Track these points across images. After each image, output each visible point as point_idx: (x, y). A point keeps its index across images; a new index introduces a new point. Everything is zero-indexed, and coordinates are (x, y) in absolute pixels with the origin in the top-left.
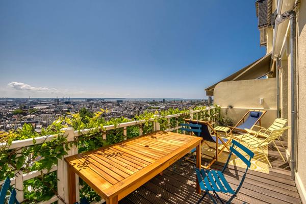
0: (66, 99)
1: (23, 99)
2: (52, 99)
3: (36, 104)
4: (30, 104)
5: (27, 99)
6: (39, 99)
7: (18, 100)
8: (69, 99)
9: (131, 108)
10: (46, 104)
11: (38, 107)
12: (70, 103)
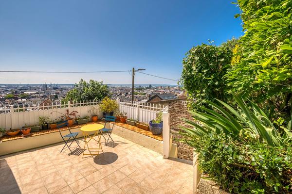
0: (54, 85)
1: (14, 85)
2: (41, 85)
3: (26, 89)
4: (20, 90)
5: (18, 85)
6: (28, 85)
7: (9, 86)
8: (57, 85)
9: (117, 94)
10: (35, 89)
11: (28, 92)
12: (58, 89)
